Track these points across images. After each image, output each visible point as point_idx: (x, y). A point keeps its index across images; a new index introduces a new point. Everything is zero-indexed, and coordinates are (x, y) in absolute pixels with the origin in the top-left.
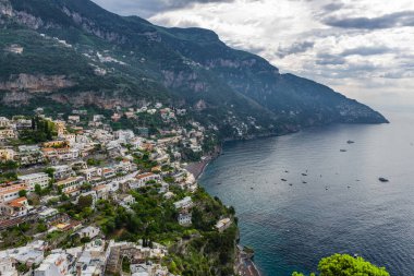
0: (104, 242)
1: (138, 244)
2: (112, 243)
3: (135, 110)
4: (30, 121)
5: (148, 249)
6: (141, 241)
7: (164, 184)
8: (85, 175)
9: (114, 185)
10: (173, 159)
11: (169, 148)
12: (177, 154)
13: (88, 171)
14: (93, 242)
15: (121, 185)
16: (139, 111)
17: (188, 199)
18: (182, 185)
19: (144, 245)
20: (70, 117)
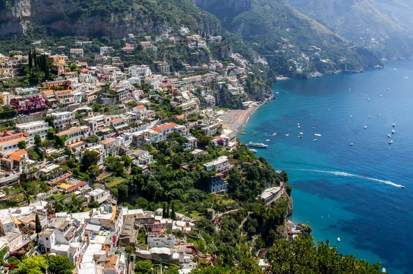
0: (114, 208)
1: (156, 214)
2: (125, 211)
3: (153, 39)
4: (27, 57)
5: (170, 221)
6: (160, 210)
7: (192, 138)
8: (90, 125)
9: (127, 138)
10: (204, 104)
11: (199, 91)
12: (210, 97)
13: (94, 118)
14: (102, 208)
15: (135, 138)
16: (158, 39)
17: (224, 158)
18: (215, 140)
19: (165, 216)
20: (72, 50)
